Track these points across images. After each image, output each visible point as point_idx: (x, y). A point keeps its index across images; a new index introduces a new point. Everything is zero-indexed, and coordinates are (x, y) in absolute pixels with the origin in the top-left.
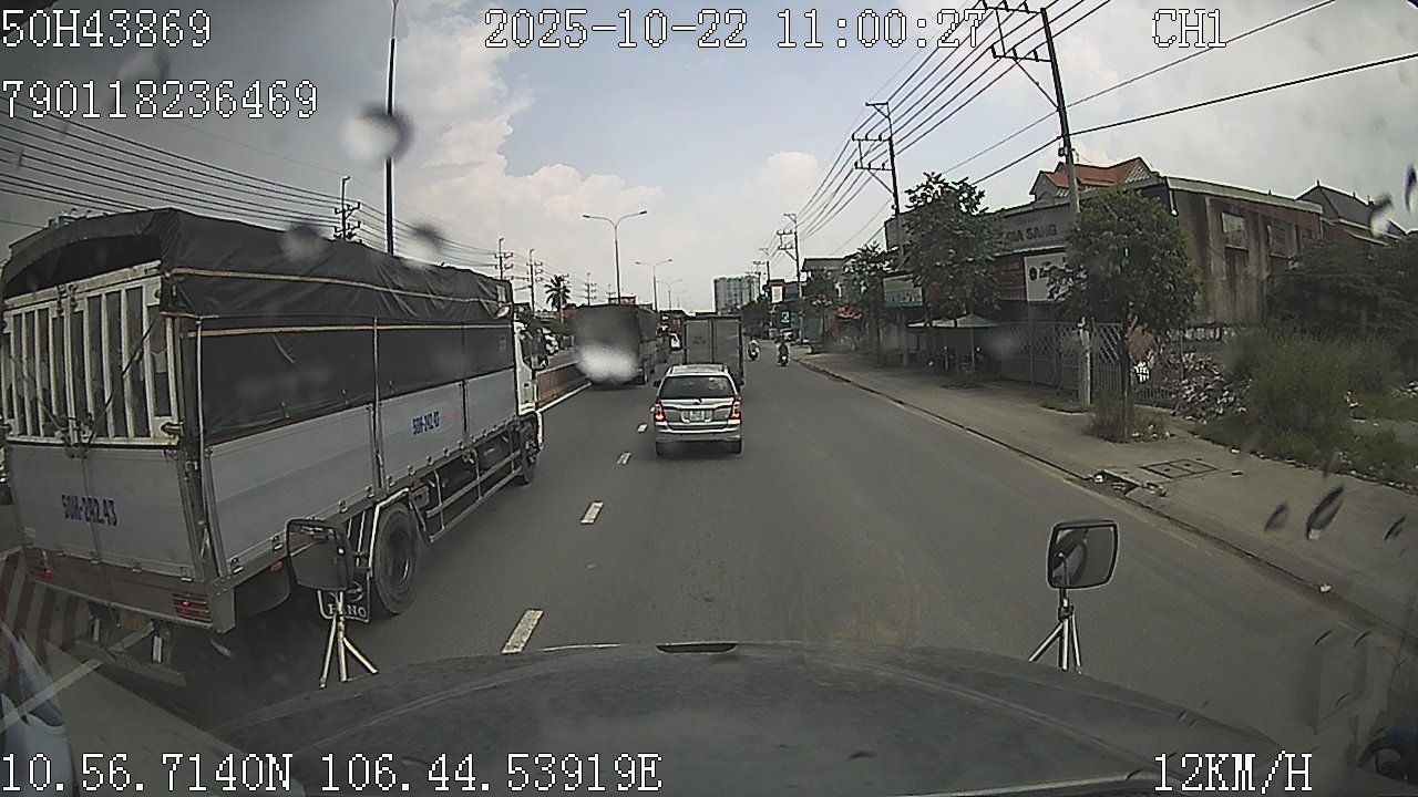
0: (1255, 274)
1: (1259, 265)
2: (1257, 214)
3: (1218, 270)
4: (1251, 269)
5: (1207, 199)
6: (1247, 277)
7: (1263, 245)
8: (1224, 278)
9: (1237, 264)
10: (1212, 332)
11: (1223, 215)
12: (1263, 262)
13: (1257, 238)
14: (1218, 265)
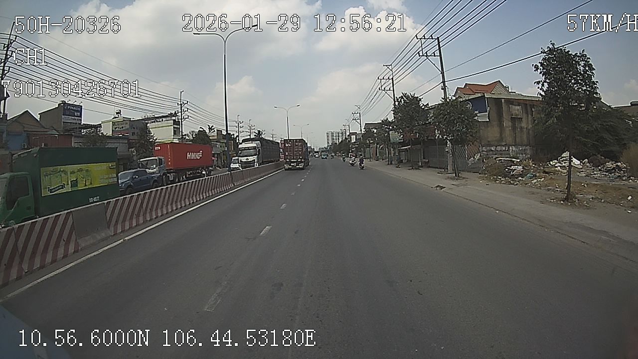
0: (525, 127)
1: (528, 123)
2: (527, 104)
3: (507, 125)
4: (524, 125)
5: (503, 100)
6: (521, 128)
7: (530, 116)
8: (510, 128)
9: (516, 123)
10: (504, 149)
11: (510, 106)
12: (530, 122)
13: (527, 113)
14: (507, 123)
